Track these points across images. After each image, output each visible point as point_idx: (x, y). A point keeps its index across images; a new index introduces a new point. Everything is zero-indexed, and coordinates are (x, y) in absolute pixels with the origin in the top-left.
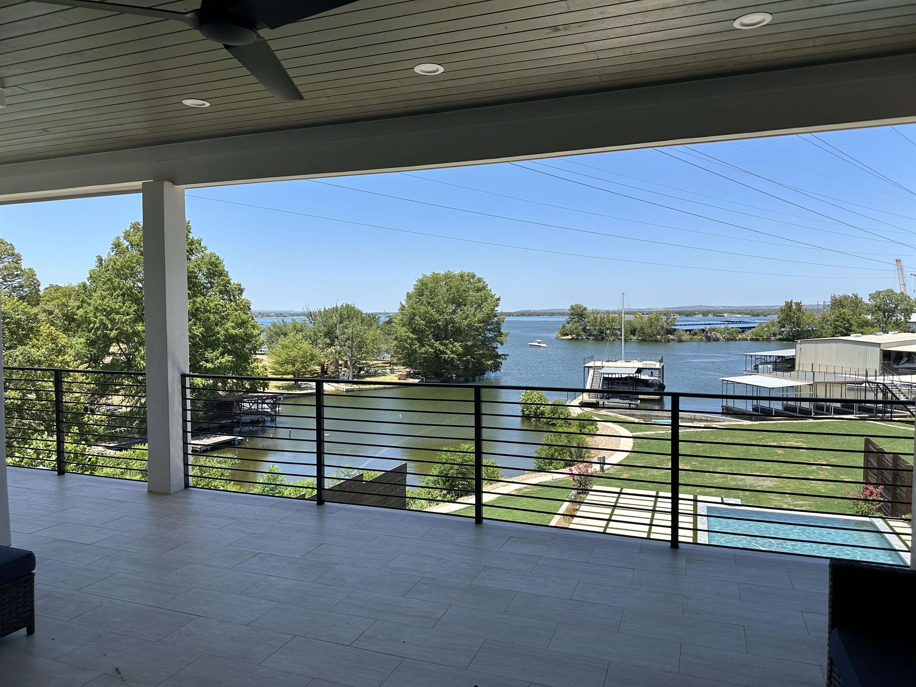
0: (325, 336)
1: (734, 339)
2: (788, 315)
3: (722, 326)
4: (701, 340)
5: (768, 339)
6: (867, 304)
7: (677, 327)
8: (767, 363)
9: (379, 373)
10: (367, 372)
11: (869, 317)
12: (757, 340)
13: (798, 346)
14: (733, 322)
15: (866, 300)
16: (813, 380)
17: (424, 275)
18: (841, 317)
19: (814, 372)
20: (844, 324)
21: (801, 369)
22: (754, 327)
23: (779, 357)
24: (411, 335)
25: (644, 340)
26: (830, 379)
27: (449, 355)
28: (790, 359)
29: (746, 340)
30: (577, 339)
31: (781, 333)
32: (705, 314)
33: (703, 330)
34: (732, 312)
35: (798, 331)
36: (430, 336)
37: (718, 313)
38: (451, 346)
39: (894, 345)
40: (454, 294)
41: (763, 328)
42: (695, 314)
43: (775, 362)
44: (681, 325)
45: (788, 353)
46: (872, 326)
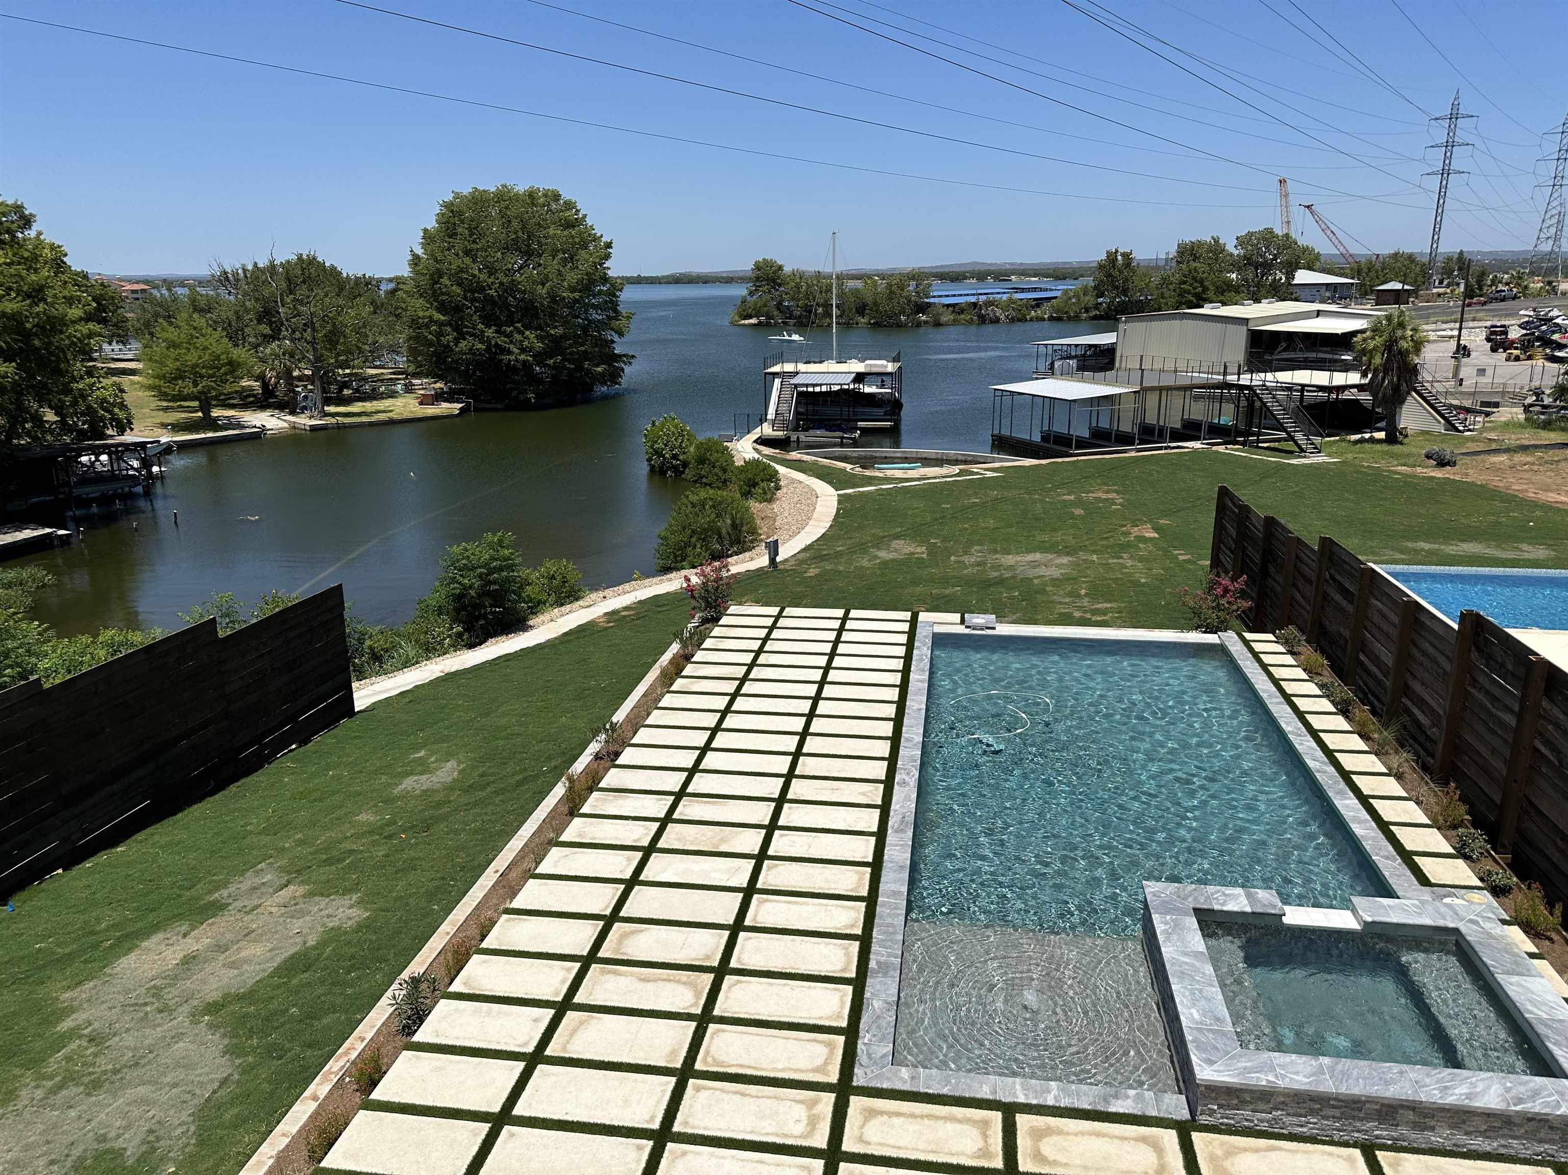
0: (260, 321)
1: (1023, 320)
2: (1109, 275)
3: (1005, 297)
4: (971, 322)
5: (1076, 318)
6: (1231, 255)
7: (932, 300)
8: (1070, 357)
9: (383, 393)
10: (357, 391)
11: (1234, 276)
12: (1059, 319)
13: (1121, 326)
14: (1023, 290)
15: (1231, 247)
16: (1141, 384)
17: (457, 193)
18: (1192, 277)
19: (1143, 370)
20: (1194, 289)
21: (1123, 366)
22: (1055, 298)
23: (1090, 346)
24: (438, 316)
25: (877, 325)
26: (1168, 381)
27: (516, 356)
28: (1108, 350)
29: (1043, 319)
30: (768, 325)
31: (1097, 306)
32: (981, 276)
33: (975, 305)
34: (1024, 272)
35: (1124, 302)
36: (474, 318)
37: (1001, 275)
38: (517, 337)
39: (1269, 321)
40: (516, 233)
41: (1070, 299)
42: (965, 278)
43: (1084, 356)
44: (941, 296)
45: (1106, 339)
46: (1237, 292)
